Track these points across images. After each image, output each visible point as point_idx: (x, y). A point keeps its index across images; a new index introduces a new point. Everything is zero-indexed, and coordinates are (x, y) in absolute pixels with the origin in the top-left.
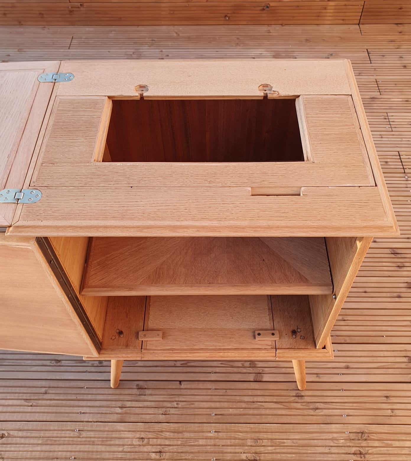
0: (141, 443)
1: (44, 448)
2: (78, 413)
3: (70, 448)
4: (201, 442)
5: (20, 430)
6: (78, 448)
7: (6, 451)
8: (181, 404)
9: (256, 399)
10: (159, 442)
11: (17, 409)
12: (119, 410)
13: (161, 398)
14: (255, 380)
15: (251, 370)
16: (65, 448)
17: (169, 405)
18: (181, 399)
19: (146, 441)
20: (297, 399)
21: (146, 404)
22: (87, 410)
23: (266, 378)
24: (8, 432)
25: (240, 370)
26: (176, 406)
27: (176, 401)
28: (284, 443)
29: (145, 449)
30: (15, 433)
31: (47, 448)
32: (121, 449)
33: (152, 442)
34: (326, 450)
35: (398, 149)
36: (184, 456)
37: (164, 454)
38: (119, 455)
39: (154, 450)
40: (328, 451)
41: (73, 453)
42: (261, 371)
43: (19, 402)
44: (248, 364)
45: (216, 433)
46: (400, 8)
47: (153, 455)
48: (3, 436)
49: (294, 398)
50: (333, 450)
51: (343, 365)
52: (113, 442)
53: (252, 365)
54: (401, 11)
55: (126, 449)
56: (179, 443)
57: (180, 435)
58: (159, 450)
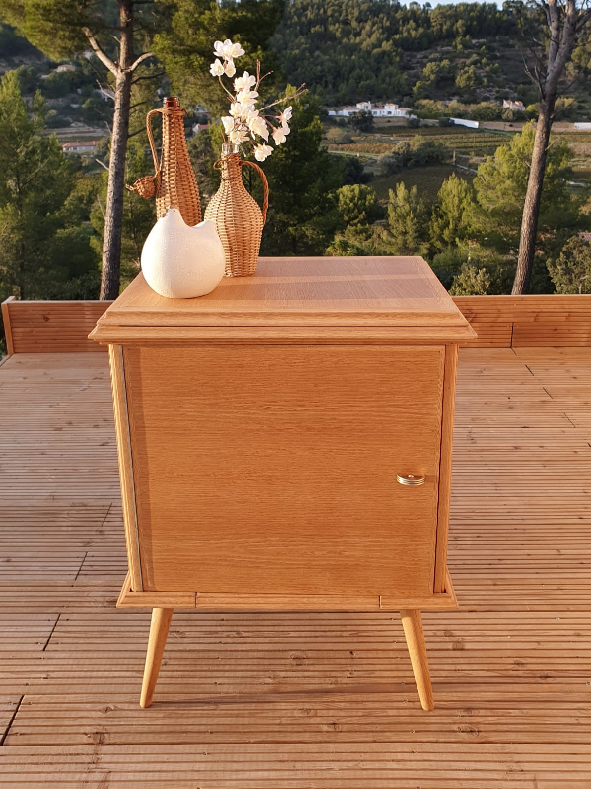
0: (306, 715)
1: (167, 721)
2: (212, 684)
3: (204, 721)
4: (391, 712)
5: (132, 703)
6: (216, 721)
7: (112, 726)
8: (356, 674)
9: (459, 667)
10: (331, 713)
11: (127, 681)
12: (271, 681)
13: (327, 668)
14: (455, 648)
15: (447, 639)
16: (197, 721)
17: (339, 674)
18: (355, 668)
19: (312, 713)
20: (516, 667)
21: (306, 674)
22: (226, 681)
23: (468, 646)
24: (116, 705)
25: (432, 639)
26: (349, 675)
27: (348, 671)
28: (510, 713)
29: (312, 721)
30: (126, 706)
31: (172, 721)
32: (278, 722)
33: (320, 713)
34: (573, 721)
35: (587, 441)
36: (369, 728)
37: (340, 726)
38: (277, 728)
39: (325, 722)
40: (575, 722)
41: (209, 727)
42: (460, 640)
43: (128, 674)
44: (442, 633)
45: (411, 703)
46: (556, 330)
47: (325, 728)
48: (107, 710)
49: (512, 666)
50: (582, 721)
51: (572, 632)
52: (264, 715)
53: (448, 633)
54: (556, 332)
55: (284, 721)
56: (360, 714)
57: (360, 706)
58: (332, 722)
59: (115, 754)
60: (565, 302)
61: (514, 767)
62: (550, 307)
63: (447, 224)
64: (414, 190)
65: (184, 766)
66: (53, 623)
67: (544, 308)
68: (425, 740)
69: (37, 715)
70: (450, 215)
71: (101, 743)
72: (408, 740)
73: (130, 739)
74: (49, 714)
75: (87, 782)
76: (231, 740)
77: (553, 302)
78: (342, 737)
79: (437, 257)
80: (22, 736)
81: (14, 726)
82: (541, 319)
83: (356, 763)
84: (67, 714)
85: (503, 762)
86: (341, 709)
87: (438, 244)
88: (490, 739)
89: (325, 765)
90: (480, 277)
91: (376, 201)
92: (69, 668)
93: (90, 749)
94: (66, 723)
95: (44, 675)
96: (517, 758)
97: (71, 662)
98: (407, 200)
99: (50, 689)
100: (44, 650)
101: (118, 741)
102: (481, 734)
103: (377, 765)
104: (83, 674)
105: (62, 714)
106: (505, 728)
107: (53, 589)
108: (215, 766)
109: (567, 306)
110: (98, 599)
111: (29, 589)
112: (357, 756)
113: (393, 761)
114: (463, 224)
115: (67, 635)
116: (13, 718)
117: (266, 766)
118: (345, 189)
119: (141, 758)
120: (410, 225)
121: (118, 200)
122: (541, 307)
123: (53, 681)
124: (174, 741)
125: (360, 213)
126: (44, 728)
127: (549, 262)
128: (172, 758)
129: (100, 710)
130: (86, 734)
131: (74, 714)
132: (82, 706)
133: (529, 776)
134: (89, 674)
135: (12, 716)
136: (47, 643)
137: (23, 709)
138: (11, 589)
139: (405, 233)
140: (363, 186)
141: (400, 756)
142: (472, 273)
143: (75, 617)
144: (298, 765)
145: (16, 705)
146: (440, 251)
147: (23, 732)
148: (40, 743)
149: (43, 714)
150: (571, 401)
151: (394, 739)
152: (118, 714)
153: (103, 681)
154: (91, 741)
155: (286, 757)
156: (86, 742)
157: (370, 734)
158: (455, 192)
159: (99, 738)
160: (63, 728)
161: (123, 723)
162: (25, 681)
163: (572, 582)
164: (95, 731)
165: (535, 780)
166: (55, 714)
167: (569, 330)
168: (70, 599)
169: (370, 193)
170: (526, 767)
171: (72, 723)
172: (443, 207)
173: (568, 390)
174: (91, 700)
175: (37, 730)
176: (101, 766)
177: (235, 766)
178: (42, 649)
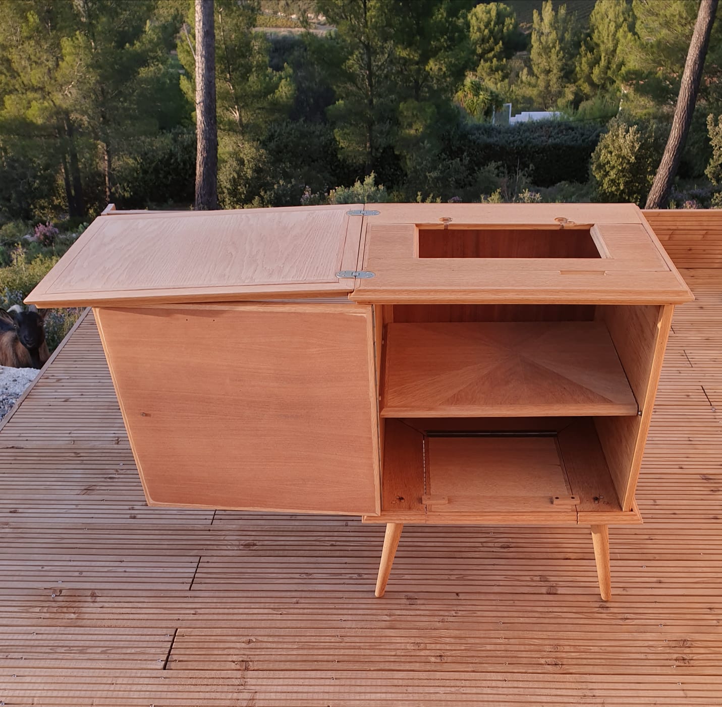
0: (417, 648)
1: (301, 652)
2: (338, 620)
3: (331, 652)
4: (488, 647)
5: (271, 636)
6: (342, 652)
7: (255, 655)
8: (460, 613)
9: (551, 609)
10: (438, 646)
11: (265, 617)
12: (387, 618)
13: (436, 607)
14: (549, 592)
15: (542, 584)
16: (326, 652)
17: (446, 613)
18: (460, 608)
19: (422, 646)
20: (601, 610)
21: (418, 612)
22: (350, 618)
23: (560, 591)
24: (256, 637)
25: (529, 584)
26: (454, 615)
27: (454, 610)
28: (591, 649)
29: (422, 653)
30: (265, 639)
31: (305, 652)
32: (393, 653)
33: (429, 646)
34: (643, 656)
35: (701, 384)
36: (470, 660)
37: (445, 658)
38: (392, 659)
39: (433, 654)
40: (644, 657)
41: (336, 657)
42: (554, 585)
43: (266, 611)
44: (538, 578)
45: (506, 640)
46: (690, 250)
47: (433, 659)
48: (250, 642)
49: (597, 609)
50: (650, 656)
51: (655, 580)
52: (382, 647)
53: (544, 579)
54: (690, 252)
55: (399, 653)
56: (463, 648)
57: (463, 641)
58: (438, 654)
59: (259, 678)
60: (704, 219)
61: (588, 693)
62: (687, 223)
63: (597, 61)
64: (562, 11)
65: (317, 689)
66: (195, 565)
67: (680, 224)
68: (516, 671)
69: (190, 645)
70: (602, 47)
71: (247, 669)
72: (502, 671)
73: (271, 666)
74: (201, 645)
75: (238, 700)
76: (354, 668)
77: (691, 219)
78: (446, 667)
79: (583, 105)
80: (180, 663)
81: (172, 655)
82: (676, 237)
83: (457, 688)
84: (216, 645)
85: (579, 689)
86: (446, 644)
87: (586, 88)
88: (571, 671)
89: (432, 690)
90: (629, 137)
91: (516, 26)
92: (213, 605)
93: (238, 674)
94: (216, 652)
95: (193, 612)
96: (591, 686)
97: (215, 600)
98: (554, 25)
99: (199, 624)
100: (190, 590)
101: (260, 668)
102: (563, 666)
103: (474, 690)
104: (226, 611)
105: (211, 645)
106: (585, 662)
107: (192, 533)
108: (342, 689)
109: (705, 224)
110: (234, 543)
111: (170, 532)
112: (458, 683)
113: (488, 687)
114: (617, 60)
115: (209, 576)
116: (171, 647)
117: (384, 689)
118: (480, 9)
119: (281, 682)
120: (555, 61)
121: (209, 34)
122: (678, 223)
123: (201, 617)
124: (308, 668)
125: (496, 43)
126: (198, 656)
127: (710, 117)
128: (307, 682)
129: (243, 642)
130: (234, 662)
131: (221, 645)
132: (228, 638)
133: (599, 700)
134: (231, 611)
135: (170, 646)
136: (192, 583)
137: (178, 640)
138: (153, 532)
139: (548, 72)
140: (502, 6)
141: (494, 684)
142: (621, 131)
143: (214, 559)
144: (410, 689)
145: (172, 637)
146: (588, 98)
147: (181, 659)
148: (196, 668)
149: (195, 645)
150: (694, 336)
151: (490, 669)
152: (259, 645)
153: (244, 617)
154: (238, 667)
155: (400, 682)
156: (235, 668)
157: (471, 665)
158: (611, 15)
159: (245, 665)
160: (214, 656)
161: (263, 653)
162: (176, 617)
163: (663, 532)
164: (241, 659)
165: (603, 703)
166: (206, 645)
167: (704, 250)
168: (208, 543)
169: (510, 15)
170: (597, 693)
171: (220, 652)
172: (595, 36)
173: (692, 323)
174: (235, 634)
175: (192, 658)
176: (248, 687)
177: (358, 689)
178: (188, 588)
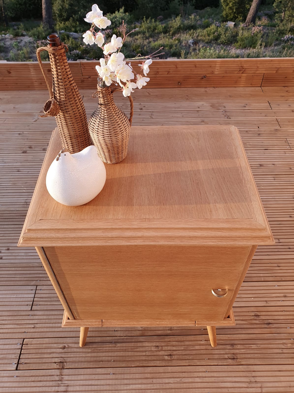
0: (157, 349)
1: (93, 355)
2: (113, 331)
3: (110, 354)
4: (197, 347)
5: (76, 343)
6: (116, 354)
7: (68, 358)
10: (169, 348)
16: (107, 354)
19: (160, 348)
24: (68, 344)
28: (252, 347)
29: (160, 353)
30: (73, 345)
31: (95, 355)
32: (144, 354)
33: (165, 348)
34: (280, 351)
36: (187, 357)
37: (173, 356)
38: (144, 358)
39: (166, 354)
41: (113, 358)
45: (206, 342)
47: (166, 358)
48: (64, 348)
49: (254, 317)
50: (284, 351)
51: (282, 295)
52: (138, 350)
55: (147, 353)
56: (182, 348)
57: (182, 343)
58: (169, 354)
59: (70, 375)
61: (253, 379)
65: (102, 382)
66: (34, 292)
68: (212, 364)
69: (32, 351)
71: (63, 368)
72: (205, 364)
73: (77, 366)
74: (37, 351)
75: (58, 392)
76: (123, 365)
78: (174, 363)
80: (25, 365)
81: (21, 359)
83: (181, 379)
84: (45, 351)
85: (247, 377)
86: (173, 346)
88: (242, 363)
89: (167, 381)
92: (44, 321)
93: (58, 372)
94: (46, 356)
95: (33, 326)
96: (254, 375)
97: (45, 317)
99: (36, 335)
100: (31, 310)
101: (71, 367)
102: (238, 360)
103: (190, 380)
104: (51, 325)
105: (43, 351)
106: (249, 356)
107: (32, 269)
108: (117, 382)
111: (20, 269)
112: (181, 375)
113: (198, 377)
115: (42, 300)
116: (21, 354)
117: (140, 381)
119: (82, 377)
123: (37, 330)
124: (97, 367)
126: (36, 359)
128: (97, 377)
129: (61, 348)
130: (55, 363)
131: (49, 351)
132: (53, 346)
133: (259, 385)
134: (54, 325)
135: (20, 352)
136: (32, 305)
137: (25, 348)
138: (11, 269)
141: (200, 375)
143: (44, 287)
144: (155, 381)
145: (21, 345)
147: (26, 362)
148: (35, 369)
149: (34, 351)
151: (198, 364)
152: (69, 350)
154: (58, 367)
155: (149, 376)
156: (56, 368)
157: (187, 361)
159: (62, 365)
160: (45, 359)
161: (72, 356)
162: (23, 330)
163: (284, 261)
164: (59, 361)
165: (261, 387)
166: (40, 351)
168: (41, 276)
170: (258, 379)
171: (48, 356)
174: (56, 342)
175: (32, 361)
176: (64, 382)
177: (126, 382)
178: (30, 309)
